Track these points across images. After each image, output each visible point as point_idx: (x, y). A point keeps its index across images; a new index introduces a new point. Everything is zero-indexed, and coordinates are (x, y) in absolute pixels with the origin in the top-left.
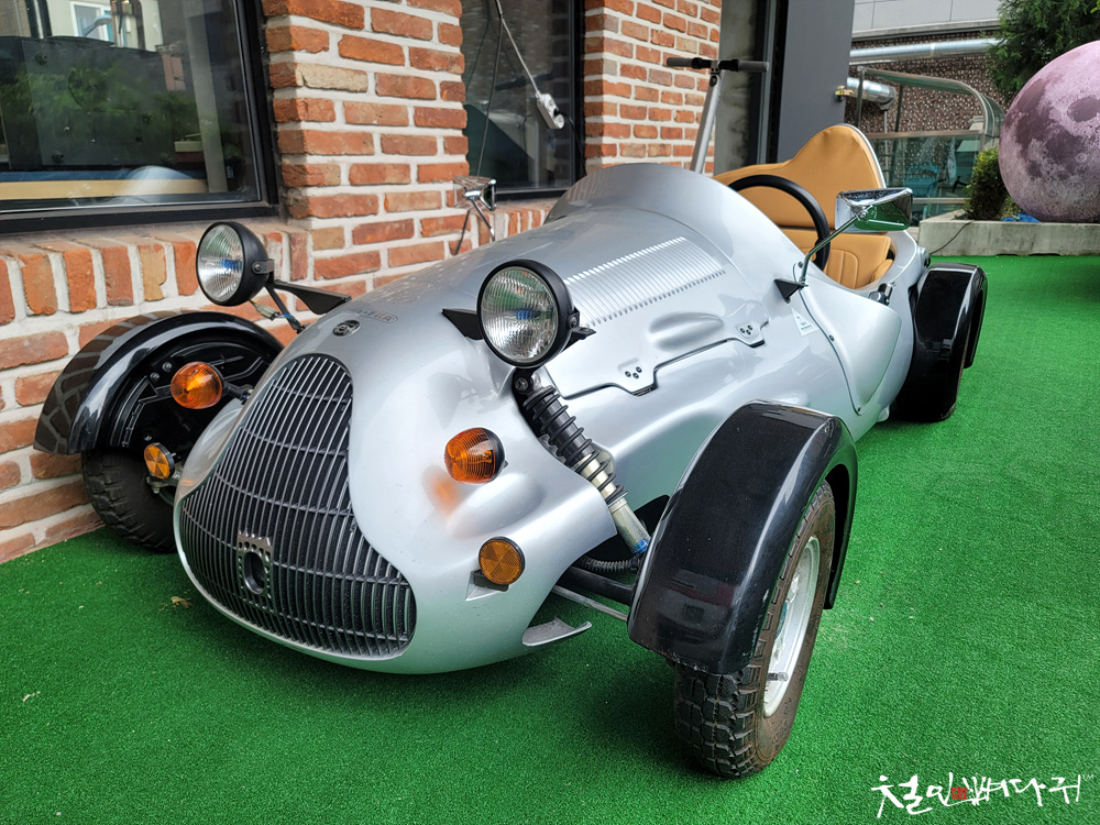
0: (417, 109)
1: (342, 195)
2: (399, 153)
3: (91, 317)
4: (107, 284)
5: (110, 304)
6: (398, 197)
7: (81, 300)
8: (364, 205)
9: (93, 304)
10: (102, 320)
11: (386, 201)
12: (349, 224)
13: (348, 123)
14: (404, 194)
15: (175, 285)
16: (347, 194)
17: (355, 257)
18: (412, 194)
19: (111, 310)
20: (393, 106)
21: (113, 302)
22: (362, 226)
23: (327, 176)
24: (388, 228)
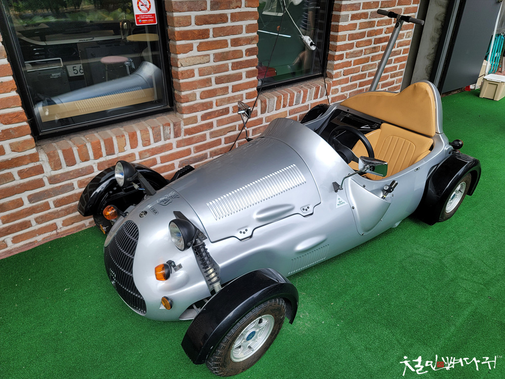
0: (233, 63)
1: (197, 104)
2: (223, 83)
3: (101, 160)
4: (106, 150)
5: (107, 155)
6: (222, 100)
7: (98, 155)
8: (206, 106)
9: (101, 156)
10: (105, 160)
11: (216, 102)
12: (199, 114)
13: (200, 76)
14: (225, 98)
15: (129, 146)
16: (199, 103)
17: (202, 126)
18: (229, 97)
19: (107, 157)
20: (222, 65)
21: (108, 154)
22: (206, 113)
23: (190, 98)
24: (217, 113)
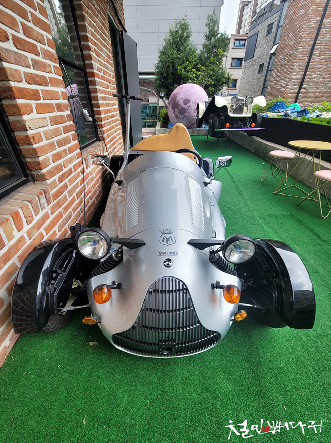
0: (63, 127)
2: (62, 146)
6: (66, 161)
8: (59, 169)
11: (64, 164)
12: (57, 177)
13: (47, 140)
14: (67, 159)
15: (16, 230)
16: (53, 167)
17: (61, 188)
18: (69, 159)
20: (57, 128)
22: (60, 176)
23: (46, 163)
24: (66, 173)
